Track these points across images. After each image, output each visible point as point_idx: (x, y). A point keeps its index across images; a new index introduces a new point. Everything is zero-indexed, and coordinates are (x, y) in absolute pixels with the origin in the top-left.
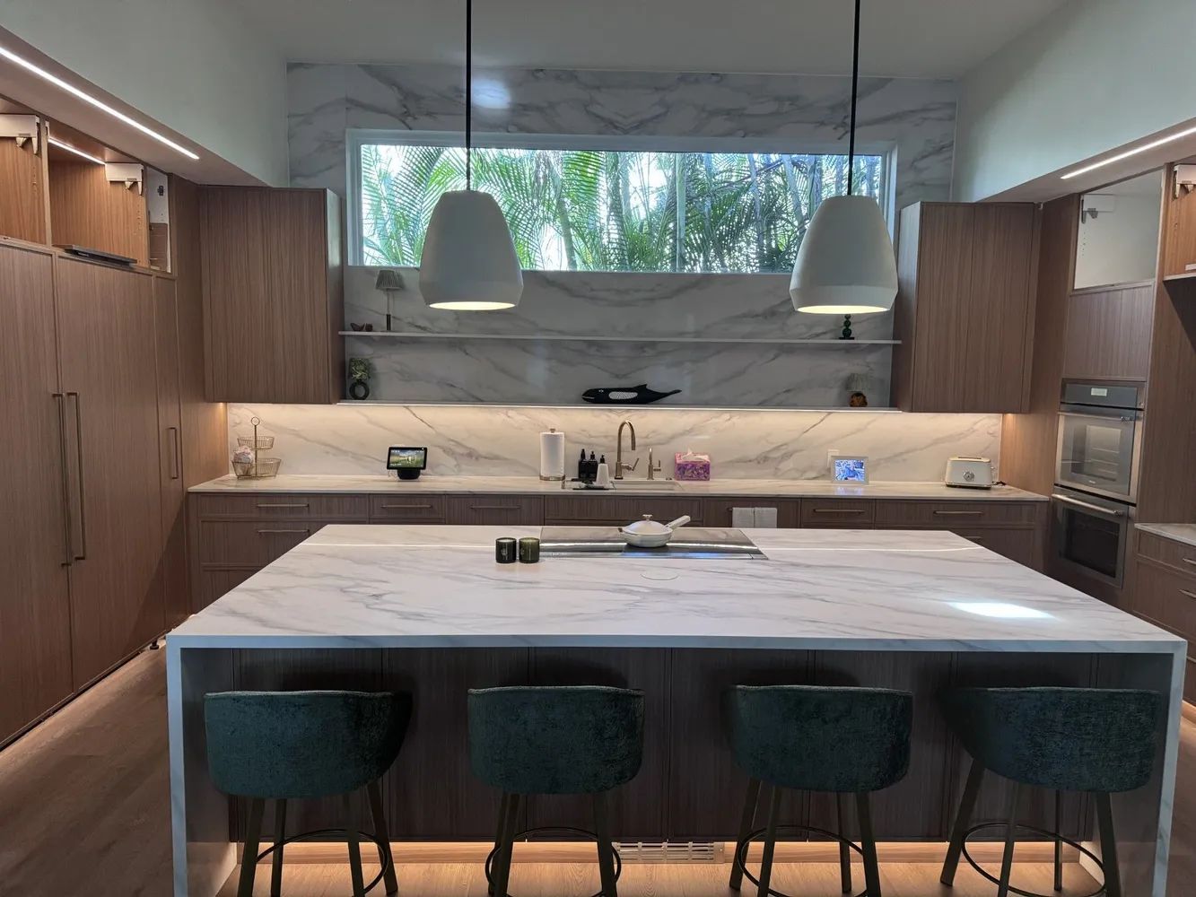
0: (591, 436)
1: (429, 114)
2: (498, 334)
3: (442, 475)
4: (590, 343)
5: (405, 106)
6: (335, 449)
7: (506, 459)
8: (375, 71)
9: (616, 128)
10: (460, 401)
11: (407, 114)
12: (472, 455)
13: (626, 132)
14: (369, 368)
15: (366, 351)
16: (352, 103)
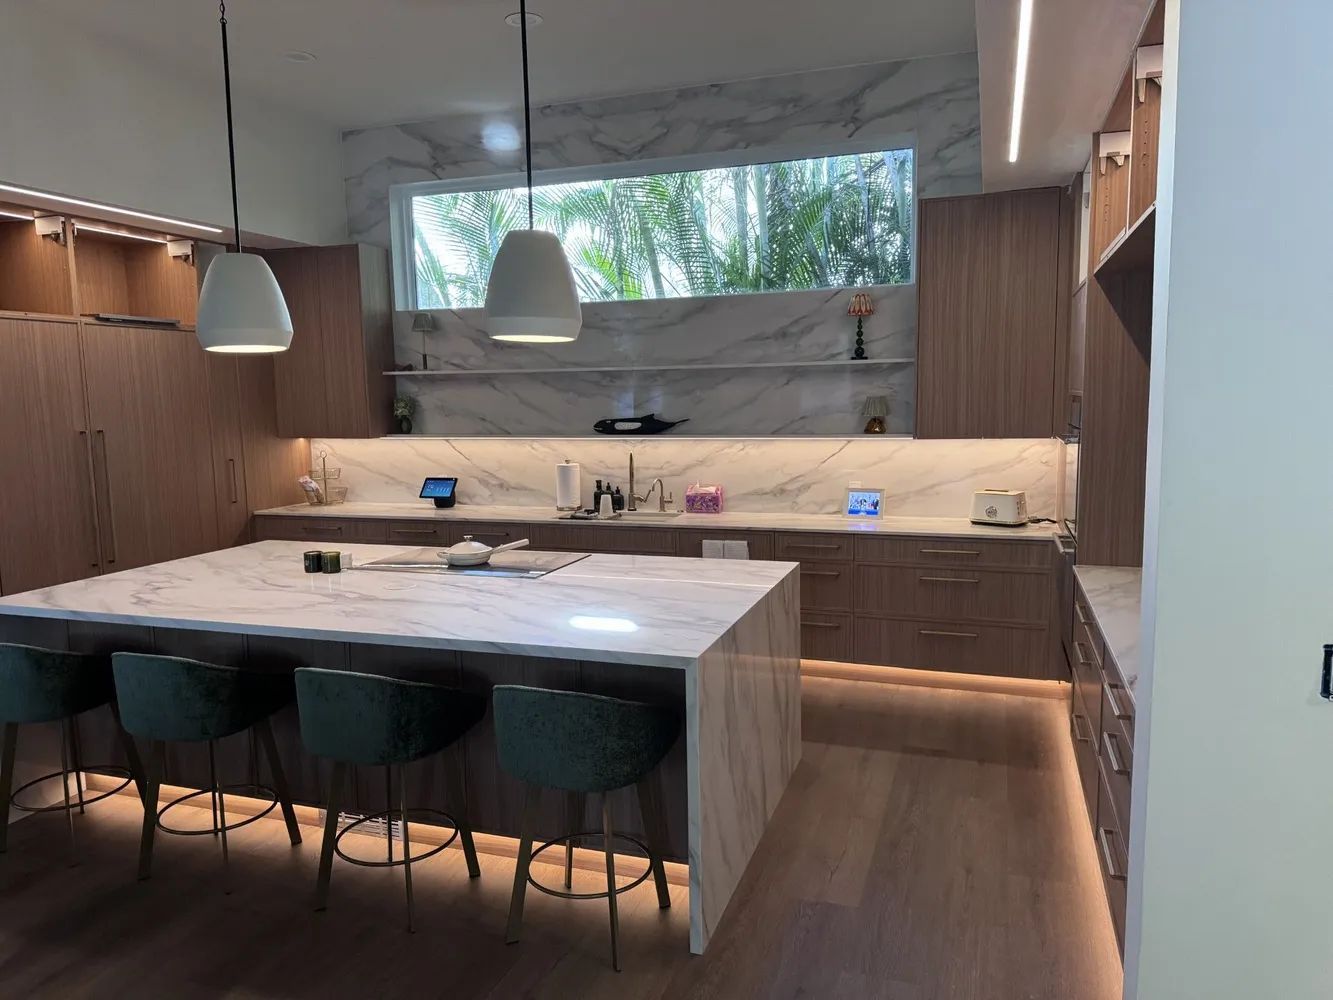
0: (608, 468)
1: (455, 163)
2: (521, 368)
3: (478, 504)
4: (604, 374)
5: (434, 158)
6: (391, 479)
7: (532, 490)
8: (407, 128)
9: (620, 154)
10: (490, 434)
11: (437, 165)
12: (503, 486)
13: (629, 158)
14: (413, 405)
15: (412, 389)
16: (394, 162)
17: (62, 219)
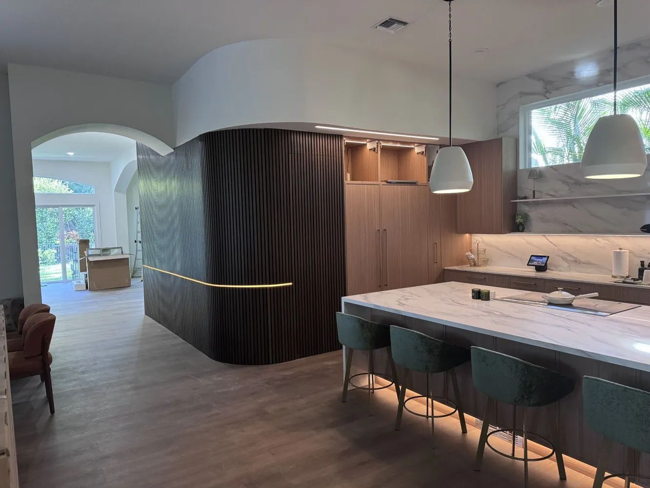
1: (557, 89)
3: (560, 271)
5: (546, 88)
6: (511, 255)
7: (595, 264)
8: (530, 76)
10: (570, 232)
11: (547, 92)
12: (577, 262)
14: (526, 217)
15: (526, 209)
16: (523, 94)
17: (377, 142)
